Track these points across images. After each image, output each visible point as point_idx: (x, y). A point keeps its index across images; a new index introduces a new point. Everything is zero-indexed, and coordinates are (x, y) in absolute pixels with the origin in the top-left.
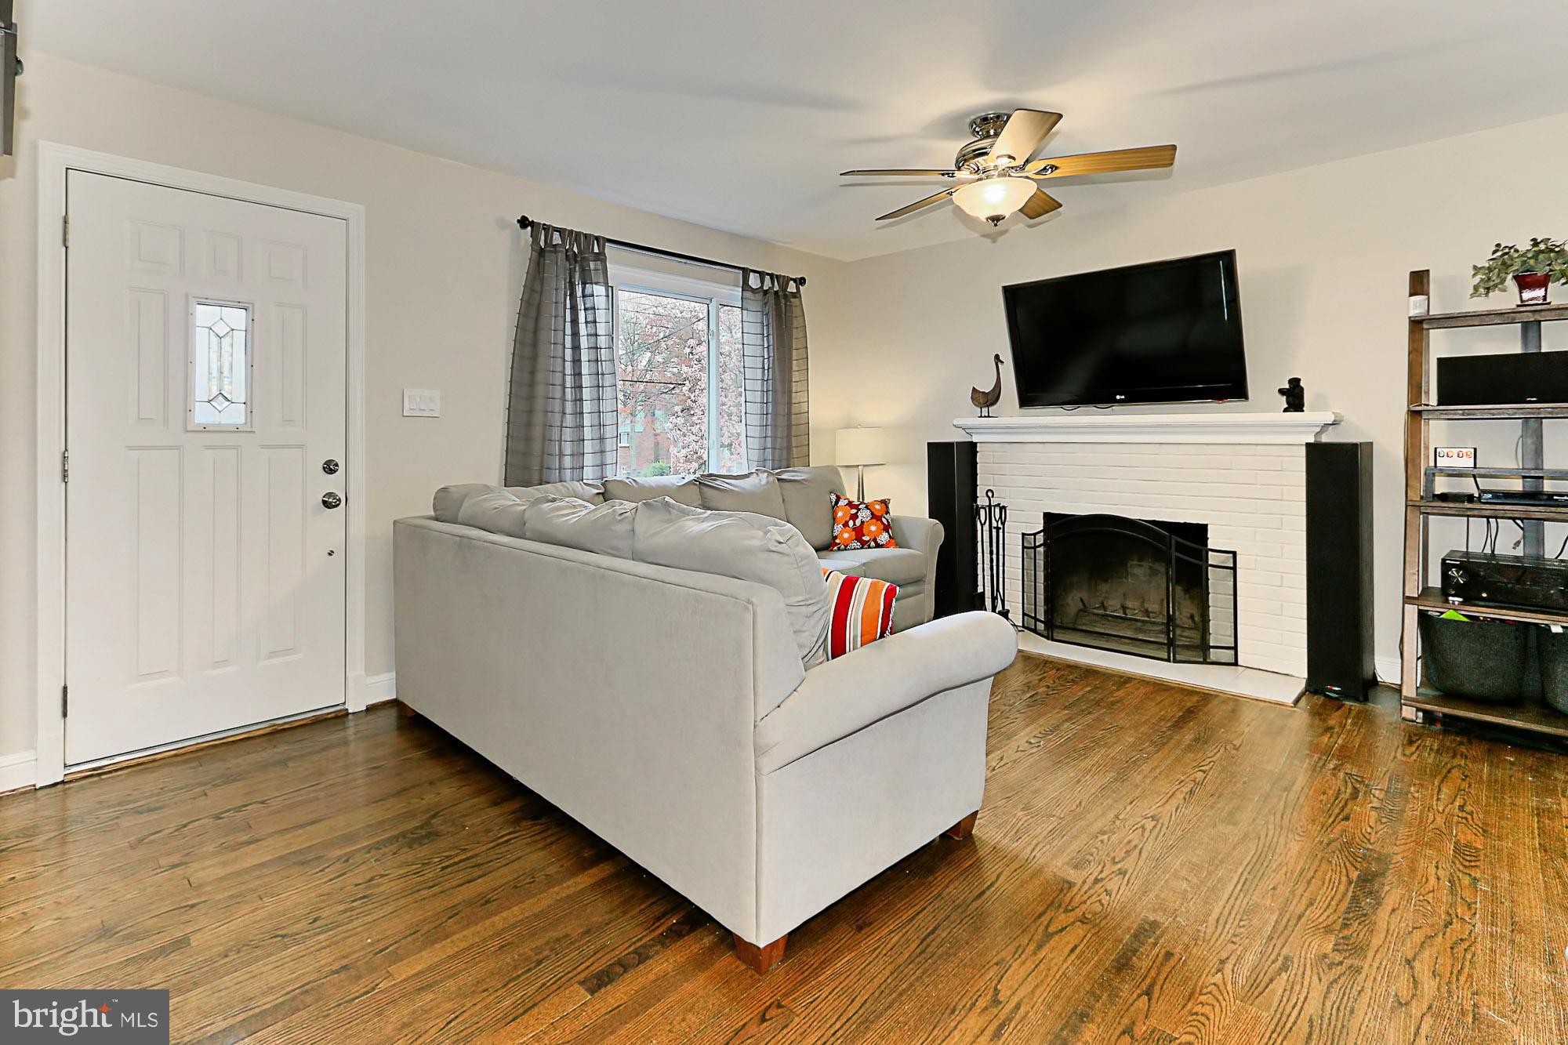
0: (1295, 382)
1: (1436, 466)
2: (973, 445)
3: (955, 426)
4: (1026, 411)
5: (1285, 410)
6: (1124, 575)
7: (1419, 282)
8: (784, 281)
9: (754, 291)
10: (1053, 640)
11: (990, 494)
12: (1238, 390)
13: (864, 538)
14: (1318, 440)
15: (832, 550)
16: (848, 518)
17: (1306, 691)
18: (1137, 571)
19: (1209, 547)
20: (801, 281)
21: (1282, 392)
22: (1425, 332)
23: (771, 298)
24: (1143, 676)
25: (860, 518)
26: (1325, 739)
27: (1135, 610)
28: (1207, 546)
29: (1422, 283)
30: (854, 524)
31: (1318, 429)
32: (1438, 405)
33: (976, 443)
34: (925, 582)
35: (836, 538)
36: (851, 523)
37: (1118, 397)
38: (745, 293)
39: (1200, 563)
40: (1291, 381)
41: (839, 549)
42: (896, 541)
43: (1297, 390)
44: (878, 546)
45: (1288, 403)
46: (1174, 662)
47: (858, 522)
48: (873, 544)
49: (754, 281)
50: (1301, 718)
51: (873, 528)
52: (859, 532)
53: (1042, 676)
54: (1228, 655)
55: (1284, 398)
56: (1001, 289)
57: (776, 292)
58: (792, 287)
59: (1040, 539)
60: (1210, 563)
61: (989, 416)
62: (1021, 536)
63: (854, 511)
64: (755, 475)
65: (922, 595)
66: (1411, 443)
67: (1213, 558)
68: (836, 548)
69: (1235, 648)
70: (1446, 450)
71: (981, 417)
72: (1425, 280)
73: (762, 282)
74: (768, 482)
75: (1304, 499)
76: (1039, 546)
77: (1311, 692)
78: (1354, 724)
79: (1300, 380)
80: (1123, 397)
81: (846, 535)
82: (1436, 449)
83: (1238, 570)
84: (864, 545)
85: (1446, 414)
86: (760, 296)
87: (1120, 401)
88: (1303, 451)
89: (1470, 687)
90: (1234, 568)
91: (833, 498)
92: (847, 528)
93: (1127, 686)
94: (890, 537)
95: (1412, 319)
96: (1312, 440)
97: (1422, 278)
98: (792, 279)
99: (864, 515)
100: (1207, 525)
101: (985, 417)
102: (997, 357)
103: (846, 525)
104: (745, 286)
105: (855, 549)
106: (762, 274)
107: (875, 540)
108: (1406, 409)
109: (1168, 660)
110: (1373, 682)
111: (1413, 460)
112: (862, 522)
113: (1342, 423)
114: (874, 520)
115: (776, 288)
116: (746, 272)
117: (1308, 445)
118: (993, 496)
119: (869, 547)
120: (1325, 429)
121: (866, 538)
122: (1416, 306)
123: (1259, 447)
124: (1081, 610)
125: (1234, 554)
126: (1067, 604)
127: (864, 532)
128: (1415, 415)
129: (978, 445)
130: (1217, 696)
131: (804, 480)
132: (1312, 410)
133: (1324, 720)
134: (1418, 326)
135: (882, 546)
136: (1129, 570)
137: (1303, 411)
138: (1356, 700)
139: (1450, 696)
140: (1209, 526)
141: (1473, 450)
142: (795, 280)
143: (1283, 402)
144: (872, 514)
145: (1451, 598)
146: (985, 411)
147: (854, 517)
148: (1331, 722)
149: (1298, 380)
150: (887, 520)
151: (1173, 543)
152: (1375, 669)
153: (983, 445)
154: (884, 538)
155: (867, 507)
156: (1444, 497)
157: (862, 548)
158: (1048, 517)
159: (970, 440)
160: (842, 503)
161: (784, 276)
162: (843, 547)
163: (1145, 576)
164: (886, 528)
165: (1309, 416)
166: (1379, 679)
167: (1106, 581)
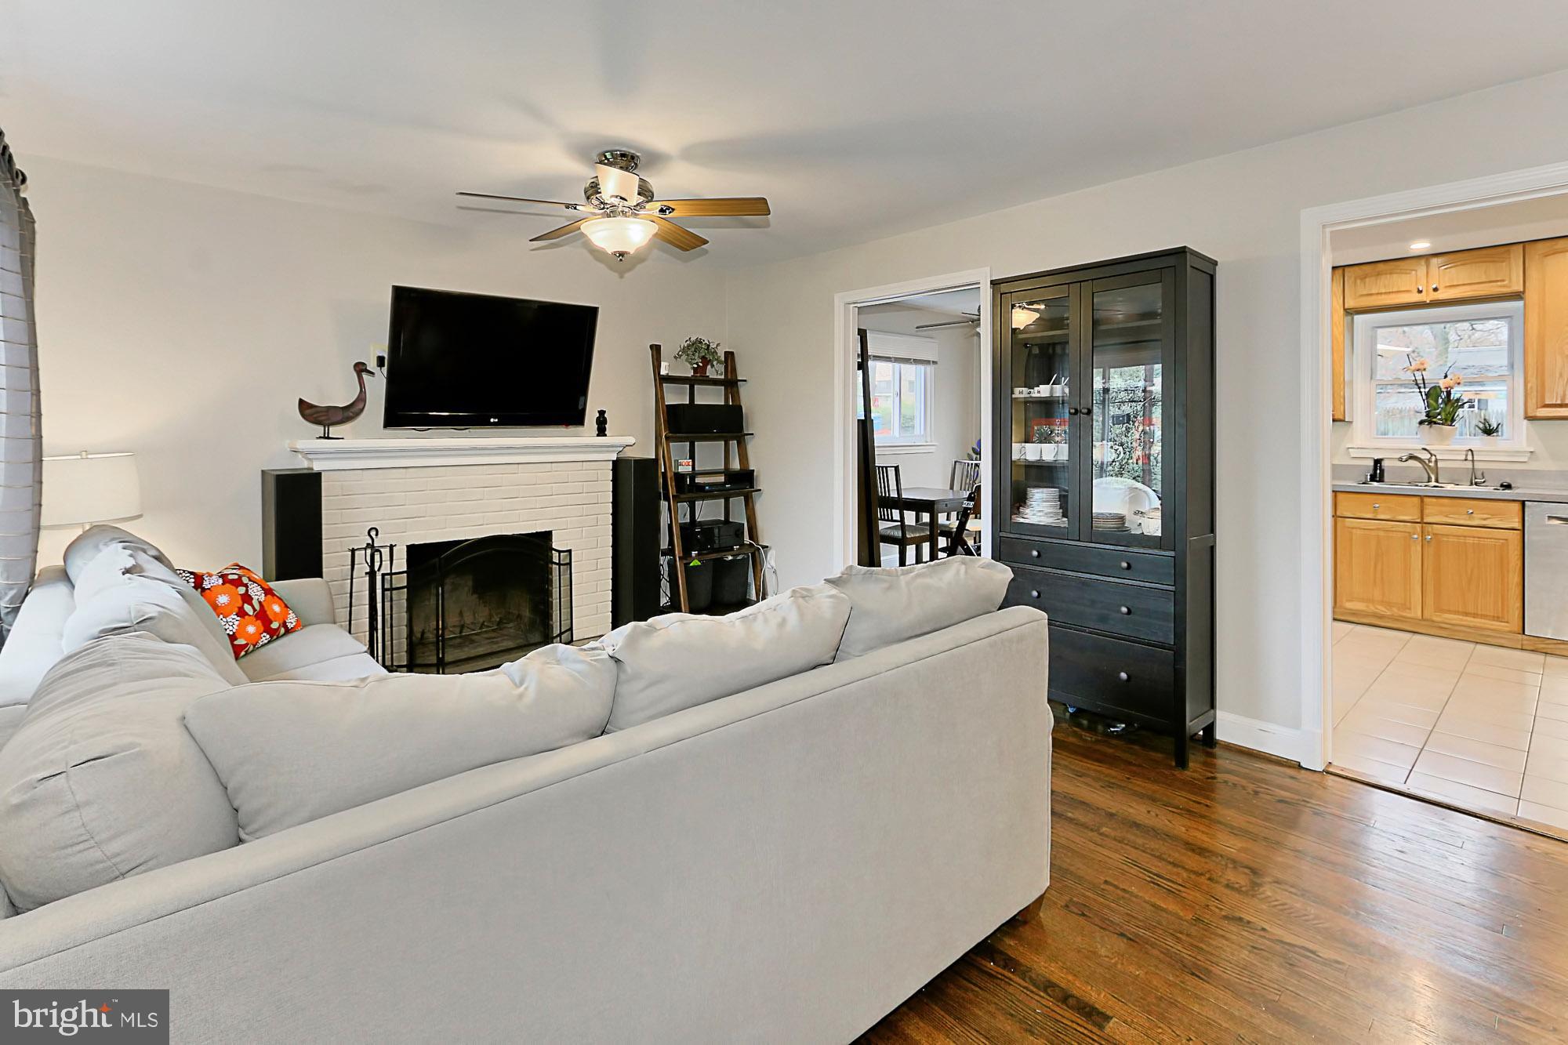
0: (604, 414)
4: (390, 431)
11: (373, 533)
13: (273, 625)
14: (618, 457)
16: (240, 603)
25: (254, 597)
29: (656, 353)
31: (621, 449)
33: (315, 471)
35: (233, 637)
36: (247, 608)
37: (492, 420)
40: (602, 413)
44: (290, 631)
47: (255, 605)
48: (282, 631)
51: (277, 608)
52: (263, 619)
62: (380, 577)
68: (243, 653)
69: (571, 629)
80: (496, 420)
81: (251, 629)
82: (676, 460)
83: (573, 564)
84: (278, 636)
87: (494, 424)
88: (609, 467)
90: (570, 563)
92: (246, 617)
94: (295, 615)
96: (614, 458)
99: (257, 591)
100: (552, 531)
105: (264, 645)
107: (285, 625)
112: (260, 603)
114: (272, 596)
117: (612, 462)
118: (376, 535)
120: (624, 449)
121: (275, 625)
122: (665, 369)
125: (570, 552)
127: (271, 617)
129: (323, 474)
132: (610, 433)
134: (661, 381)
137: (606, 435)
141: (691, 461)
144: (262, 588)
145: (692, 552)
147: (248, 599)
149: (605, 412)
153: (328, 474)
154: (292, 618)
157: (271, 641)
159: (311, 468)
160: (212, 582)
162: (252, 648)
164: (286, 604)
165: (609, 439)
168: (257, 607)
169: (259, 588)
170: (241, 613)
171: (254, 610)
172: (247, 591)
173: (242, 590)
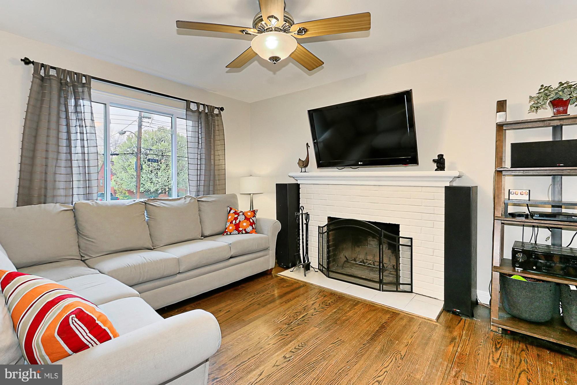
0: (441, 157)
1: (509, 199)
2: (298, 185)
3: (289, 176)
4: (320, 169)
5: (436, 170)
6: (366, 244)
7: (501, 106)
8: (212, 108)
9: (192, 111)
10: (329, 277)
12: (414, 161)
13: (239, 229)
14: (452, 185)
15: (223, 235)
17: (444, 310)
18: (372, 243)
19: (400, 236)
20: (222, 109)
21: (434, 161)
22: (504, 131)
23: (203, 115)
24: (365, 301)
25: (239, 219)
26: (451, 348)
27: (370, 260)
28: (399, 235)
29: (503, 106)
30: (236, 222)
31: (451, 179)
32: (511, 168)
33: (299, 184)
34: (269, 250)
35: (226, 229)
36: (234, 222)
37: (360, 163)
38: (188, 113)
39: (395, 243)
40: (438, 156)
41: (227, 234)
42: (255, 230)
43: (441, 160)
44: (247, 233)
45: (437, 166)
46: (382, 291)
47: (238, 221)
48: (244, 232)
49: (193, 107)
50: (440, 331)
51: (245, 224)
52: (237, 226)
53: (315, 301)
54: (408, 288)
55: (435, 165)
56: (307, 112)
57: (207, 113)
58: (216, 111)
59: (325, 229)
60: (400, 243)
61: (305, 172)
62: (318, 227)
63: (236, 216)
64: (183, 199)
65: (268, 256)
66: (497, 187)
67: (402, 241)
68: (225, 234)
69: (411, 284)
70: (514, 191)
71: (302, 172)
72: (504, 105)
73: (198, 108)
74: (189, 202)
75: (444, 214)
76: (325, 232)
77: (445, 311)
78: (467, 335)
79: (443, 155)
80: (362, 163)
81: (231, 228)
82: (509, 190)
83: (413, 247)
84: (239, 232)
85: (514, 172)
86: (196, 114)
87: (361, 165)
88: (443, 190)
89: (525, 315)
90: (411, 246)
91: (229, 209)
92: (232, 224)
93: (356, 308)
94: (253, 228)
95: (498, 124)
96: (448, 185)
97: (503, 103)
98: (216, 108)
99: (241, 218)
100: (399, 225)
101: (304, 172)
102: (307, 144)
103: (231, 222)
104: (188, 108)
105: (235, 234)
106: (198, 104)
107: (245, 230)
108: (494, 170)
109: (380, 290)
110: (476, 303)
111: (498, 196)
112: (240, 221)
113: (463, 176)
114: (246, 220)
115: (207, 111)
116: (188, 102)
117: (446, 187)
118: (303, 209)
119: (242, 233)
120: (454, 180)
121: (240, 229)
122: (501, 118)
123: (423, 188)
124: (345, 261)
125: (411, 239)
126: (341, 258)
127: (240, 226)
128: (499, 173)
130: (399, 314)
131: (212, 201)
132: (449, 170)
133: (451, 332)
134: (500, 128)
135: (249, 233)
136: (368, 242)
138: (467, 316)
139: (516, 318)
140: (400, 225)
141: (528, 191)
142: (218, 108)
143: (435, 166)
144: (246, 217)
145: (516, 268)
146: (303, 169)
147: (236, 219)
148: (455, 334)
149: (442, 155)
150: (253, 220)
151: (383, 234)
152: (477, 296)
153: (302, 185)
154: (249, 229)
155: (243, 214)
156: (513, 215)
157: (239, 234)
158: (329, 218)
159: (297, 183)
160: (232, 212)
161: (211, 106)
162: (229, 233)
163: (375, 245)
164: (251, 224)
165: (446, 173)
166: (479, 302)
167: (358, 247)
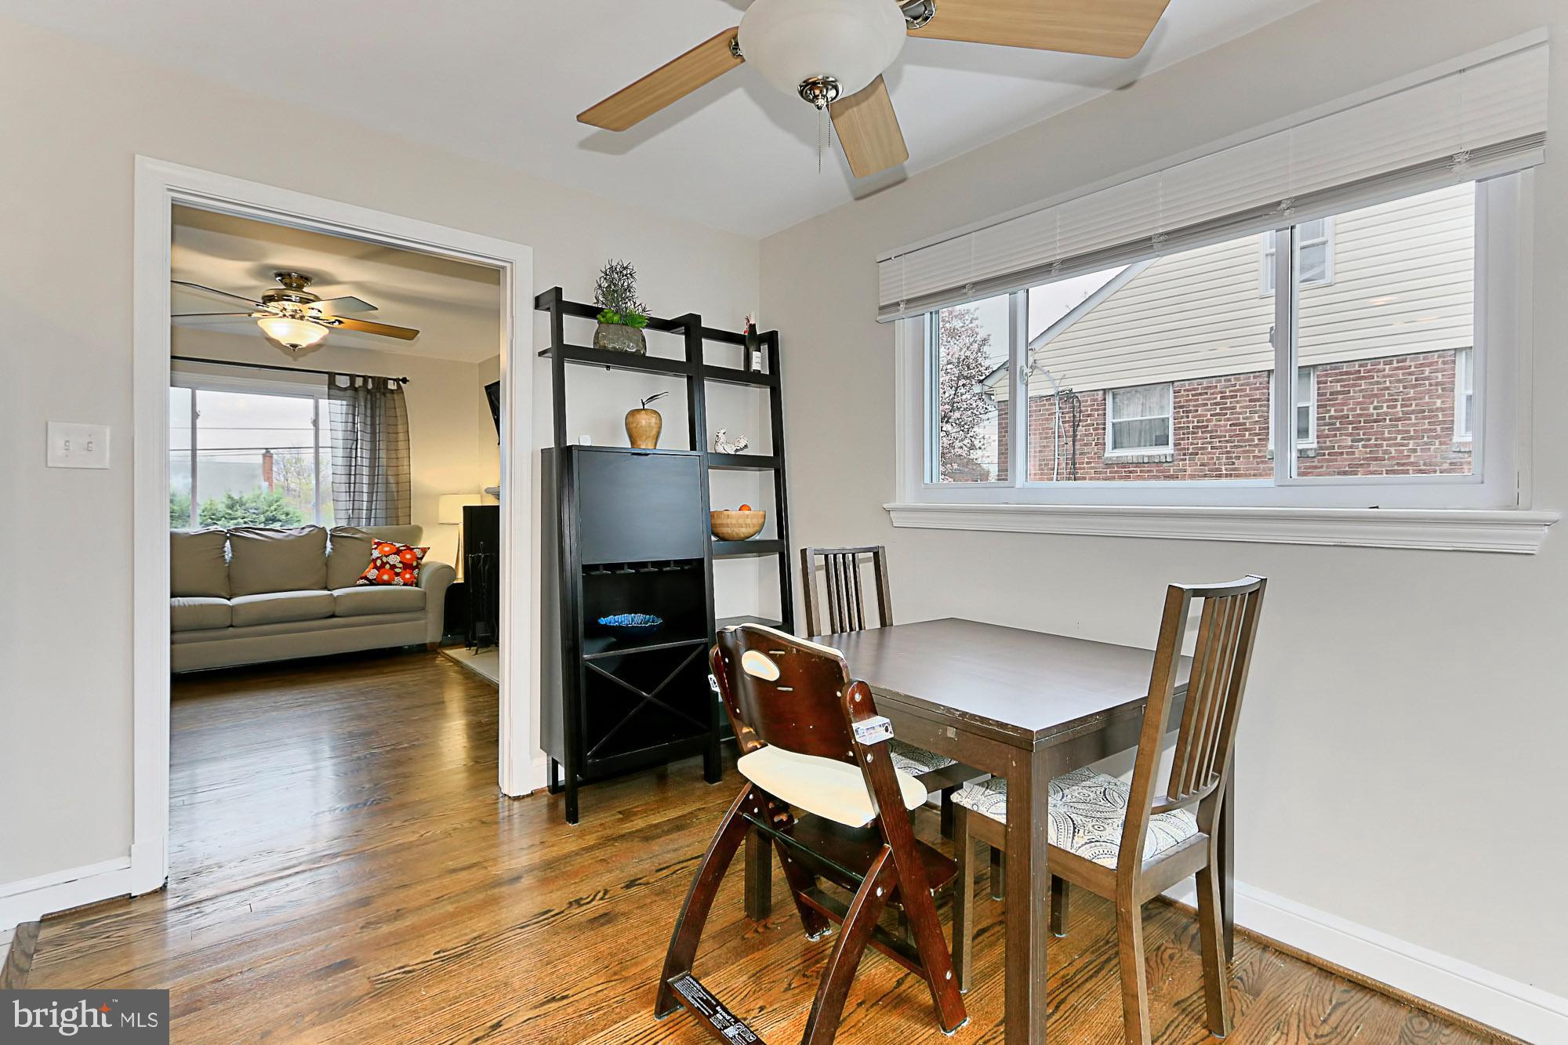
8: (381, 381)
9: (342, 389)
23: (362, 394)
34: (427, 611)
36: (398, 570)
38: (333, 391)
57: (369, 390)
58: (391, 385)
65: (423, 622)
73: (353, 382)
86: (349, 393)
98: (393, 380)
104: (332, 385)
115: (370, 386)
116: (332, 375)
142: (396, 380)
161: (378, 377)
168: (401, 565)
169: (393, 556)
170: (398, 574)
171: (400, 568)
172: (390, 564)
173: (388, 566)
